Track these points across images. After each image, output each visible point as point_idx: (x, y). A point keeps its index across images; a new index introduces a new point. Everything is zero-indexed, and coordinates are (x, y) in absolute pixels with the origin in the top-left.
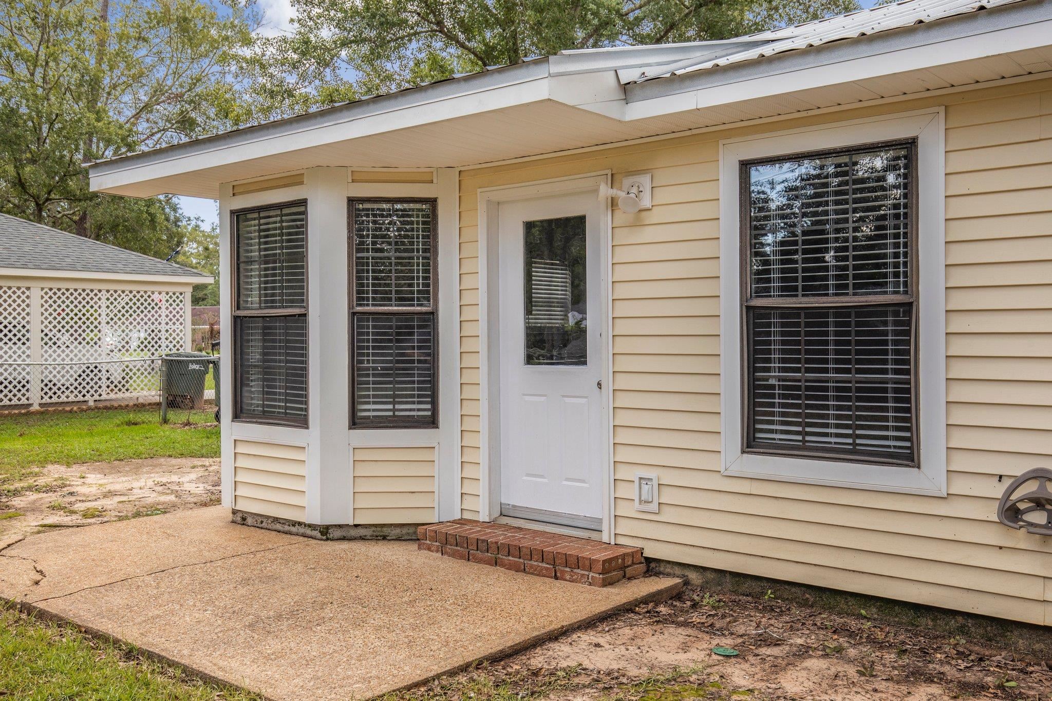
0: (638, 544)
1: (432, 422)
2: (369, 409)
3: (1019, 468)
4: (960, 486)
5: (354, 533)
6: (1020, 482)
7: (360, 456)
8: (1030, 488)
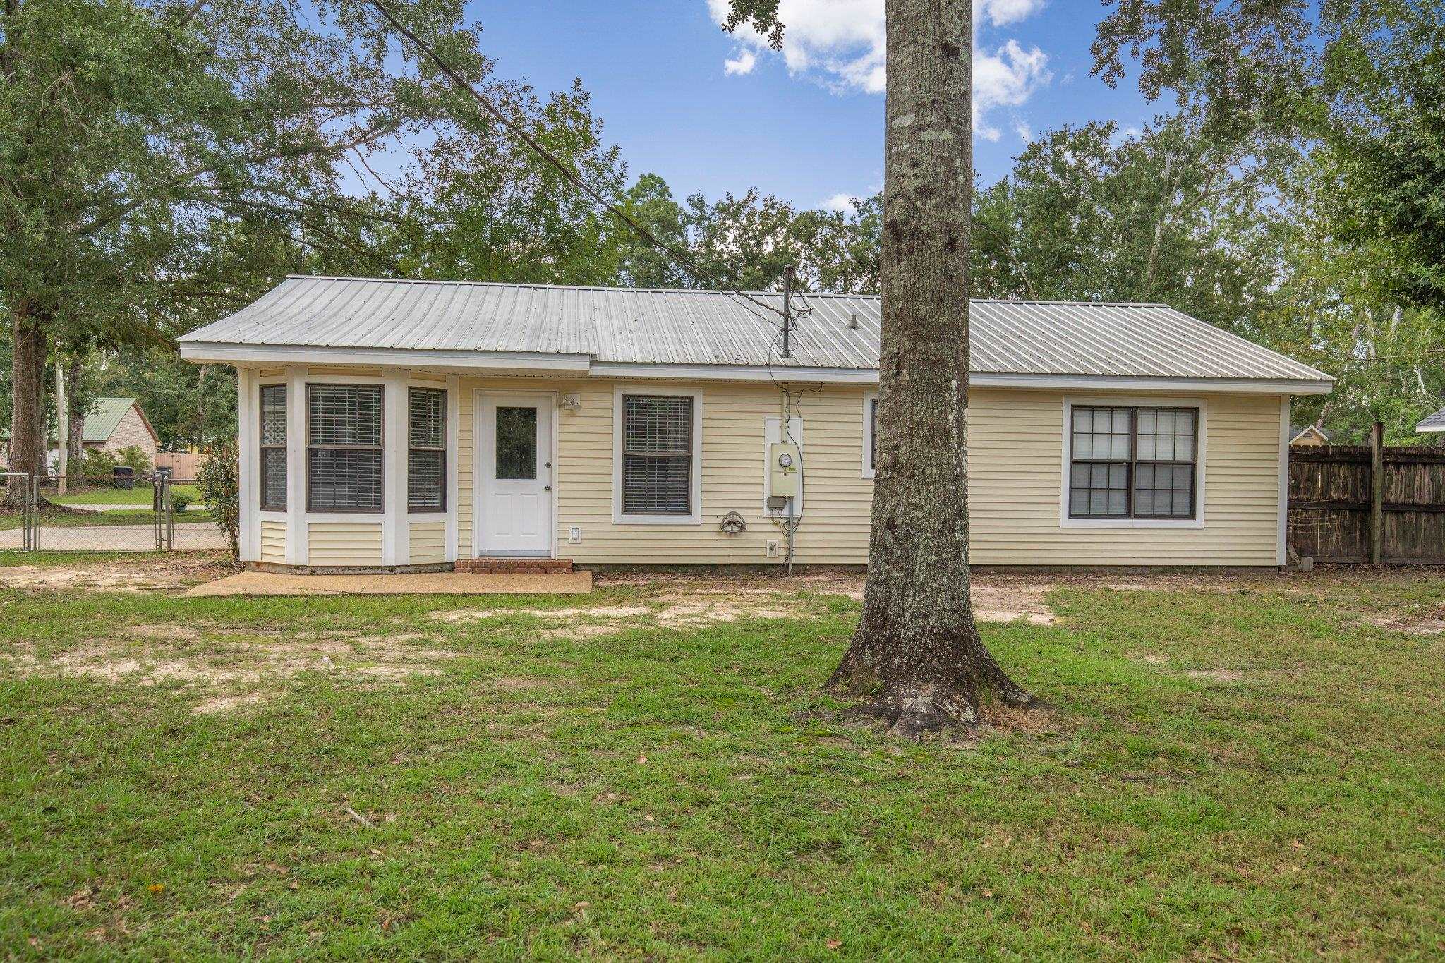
0: (569, 558)
1: (443, 508)
3: (726, 512)
4: (706, 520)
5: (406, 569)
6: (726, 517)
8: (729, 519)
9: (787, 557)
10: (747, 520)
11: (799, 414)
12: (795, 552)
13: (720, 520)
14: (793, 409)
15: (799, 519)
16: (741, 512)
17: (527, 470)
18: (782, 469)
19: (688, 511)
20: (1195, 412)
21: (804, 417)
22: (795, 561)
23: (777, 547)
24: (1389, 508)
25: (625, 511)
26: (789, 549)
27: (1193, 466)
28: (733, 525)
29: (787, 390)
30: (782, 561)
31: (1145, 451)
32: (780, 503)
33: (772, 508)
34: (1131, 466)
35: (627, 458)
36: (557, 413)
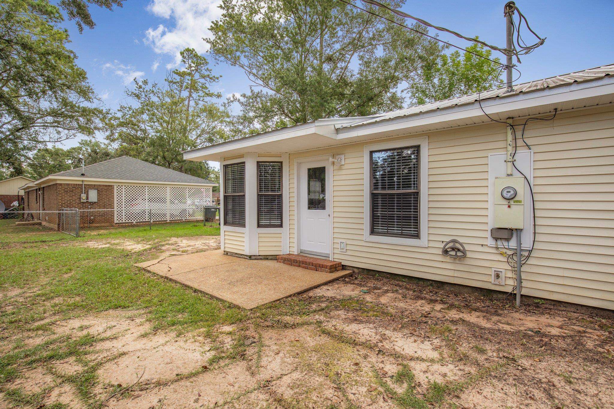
0: (340, 261)
1: (281, 226)
2: (263, 222)
3: (448, 239)
4: (432, 244)
5: (258, 257)
6: (448, 243)
7: (260, 235)
8: (451, 245)
9: (515, 288)
10: (467, 247)
11: (529, 147)
12: (524, 284)
13: (442, 245)
14: (520, 142)
15: (530, 251)
16: (461, 240)
17: (321, 205)
18: (505, 202)
19: (417, 236)
21: (534, 149)
22: (524, 292)
23: (502, 275)
25: (372, 232)
26: (520, 280)
28: (456, 250)
29: (511, 124)
30: (509, 290)
32: (505, 235)
33: (496, 239)
35: (374, 195)
36: (332, 168)
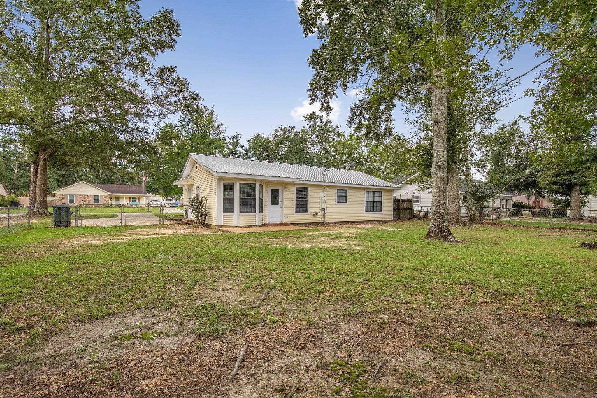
9: (324, 221)
11: (326, 192)
13: (313, 213)
14: (325, 190)
15: (326, 213)
16: (316, 212)
17: (277, 204)
18: (324, 203)
19: (307, 212)
20: (382, 192)
23: (322, 219)
24: (402, 209)
25: (296, 212)
26: (324, 219)
27: (381, 202)
28: (315, 215)
29: (324, 186)
31: (375, 200)
32: (323, 210)
33: (321, 211)
34: (373, 202)
35: (296, 200)
36: (284, 190)
